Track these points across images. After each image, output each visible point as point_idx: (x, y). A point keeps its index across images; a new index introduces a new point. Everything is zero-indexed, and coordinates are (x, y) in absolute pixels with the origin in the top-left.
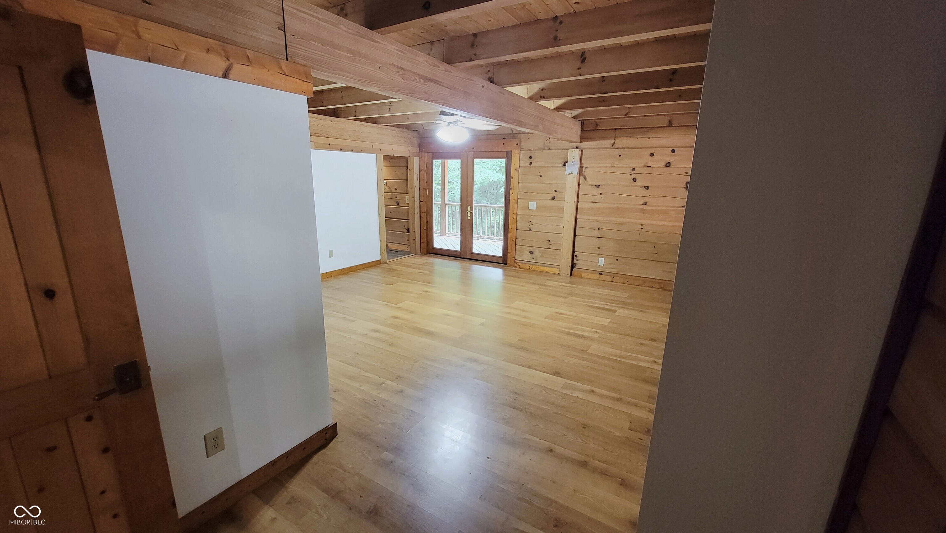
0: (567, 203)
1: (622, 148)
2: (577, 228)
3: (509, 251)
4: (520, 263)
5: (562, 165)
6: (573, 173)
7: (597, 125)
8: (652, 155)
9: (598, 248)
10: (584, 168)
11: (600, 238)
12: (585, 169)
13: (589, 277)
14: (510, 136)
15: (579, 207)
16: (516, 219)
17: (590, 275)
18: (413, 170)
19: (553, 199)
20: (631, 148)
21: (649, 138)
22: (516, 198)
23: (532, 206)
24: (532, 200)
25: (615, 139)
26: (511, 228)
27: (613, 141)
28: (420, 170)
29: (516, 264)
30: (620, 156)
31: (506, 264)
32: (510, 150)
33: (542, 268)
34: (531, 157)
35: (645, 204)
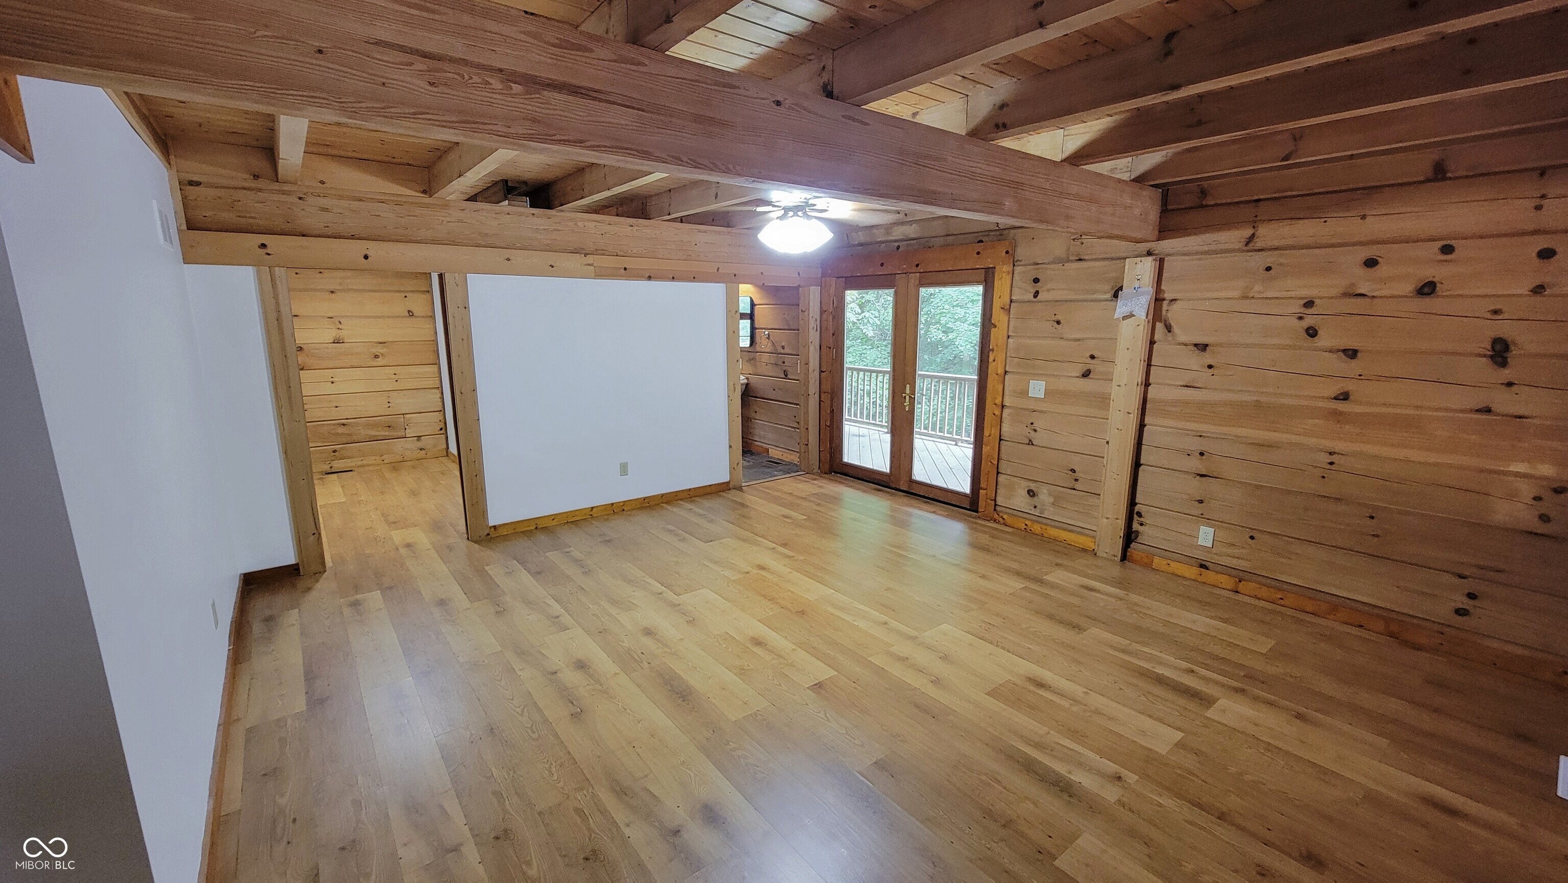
0: (1119, 386)
1: (1276, 249)
2: (1143, 447)
3: (983, 485)
4: (1006, 513)
5: (1109, 296)
6: (1134, 316)
7: (1204, 193)
8: (1371, 263)
9: (1198, 501)
10: (1165, 303)
11: (1204, 478)
12: (1169, 305)
13: (1170, 569)
14: (993, 235)
15: (1149, 396)
16: (1000, 416)
17: (1173, 564)
18: (807, 311)
19: (1086, 374)
20: (1302, 247)
21: (1363, 217)
22: (1001, 371)
23: (1037, 389)
24: (1037, 376)
25: (1254, 227)
26: (989, 436)
27: (1248, 232)
28: (822, 312)
29: (995, 514)
30: (1268, 269)
31: (977, 512)
32: (991, 266)
33: (1053, 532)
34: (1036, 281)
35: (1344, 397)
